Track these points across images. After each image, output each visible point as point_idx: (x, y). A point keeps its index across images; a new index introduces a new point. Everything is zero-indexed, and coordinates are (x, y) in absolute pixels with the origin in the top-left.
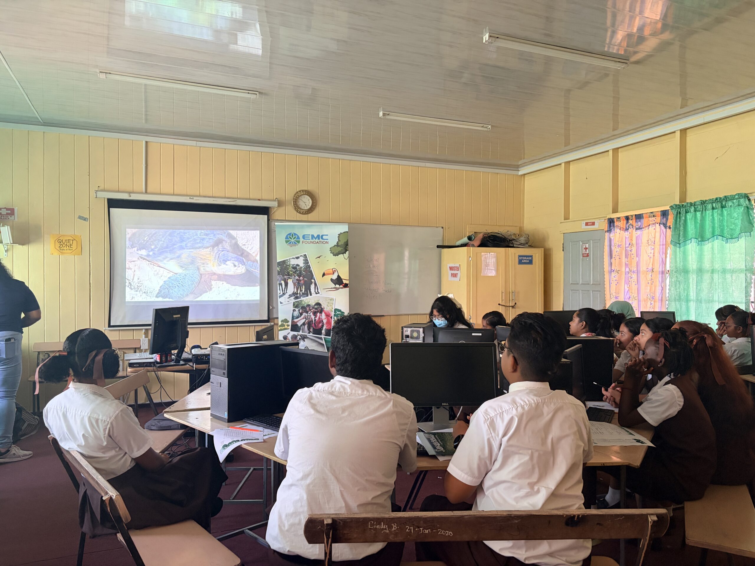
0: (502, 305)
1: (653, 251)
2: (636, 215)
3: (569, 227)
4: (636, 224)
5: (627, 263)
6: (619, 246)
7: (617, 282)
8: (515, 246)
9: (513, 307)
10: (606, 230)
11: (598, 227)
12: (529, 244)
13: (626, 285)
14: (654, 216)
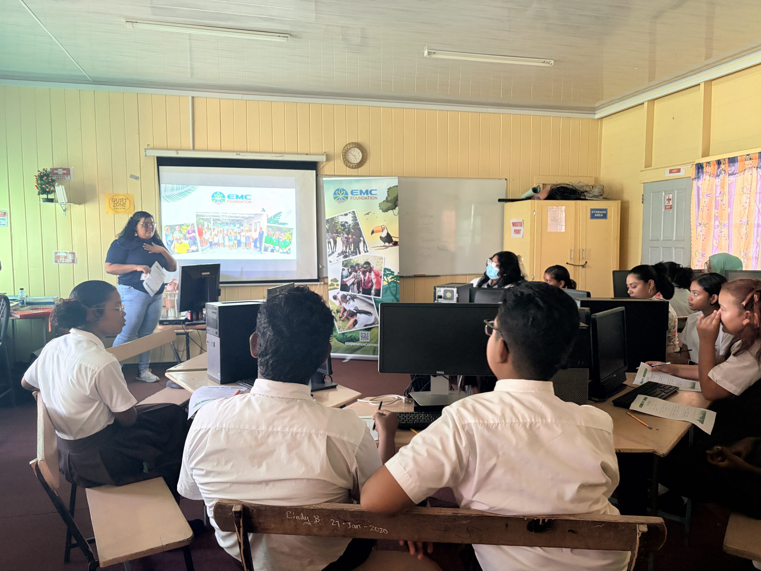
0: (570, 264)
1: (749, 200)
2: (729, 158)
3: (650, 176)
4: (729, 169)
5: (717, 215)
6: (707, 195)
7: (704, 237)
8: (587, 198)
9: (583, 266)
10: (694, 177)
11: (684, 174)
12: (604, 196)
13: (715, 241)
14: (750, 159)
